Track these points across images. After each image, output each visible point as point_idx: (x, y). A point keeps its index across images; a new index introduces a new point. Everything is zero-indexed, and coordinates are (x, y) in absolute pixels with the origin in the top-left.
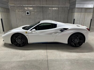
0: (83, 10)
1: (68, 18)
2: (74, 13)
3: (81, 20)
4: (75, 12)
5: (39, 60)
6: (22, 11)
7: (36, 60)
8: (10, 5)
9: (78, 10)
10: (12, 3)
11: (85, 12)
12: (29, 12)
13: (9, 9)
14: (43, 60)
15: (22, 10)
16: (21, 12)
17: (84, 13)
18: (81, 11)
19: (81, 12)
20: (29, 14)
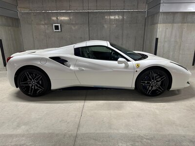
0: (178, 18)
1: (144, 38)
2: (156, 25)
3: (173, 40)
4: (159, 22)
5: (57, 135)
6: (45, 24)
7: (50, 133)
8: (22, 10)
9: (165, 17)
10: (24, 8)
11: (183, 22)
12: (59, 25)
13: (18, 20)
14: (65, 136)
15: (46, 22)
16: (43, 24)
17: (180, 24)
18: (173, 20)
19: (173, 22)
20: (60, 30)
